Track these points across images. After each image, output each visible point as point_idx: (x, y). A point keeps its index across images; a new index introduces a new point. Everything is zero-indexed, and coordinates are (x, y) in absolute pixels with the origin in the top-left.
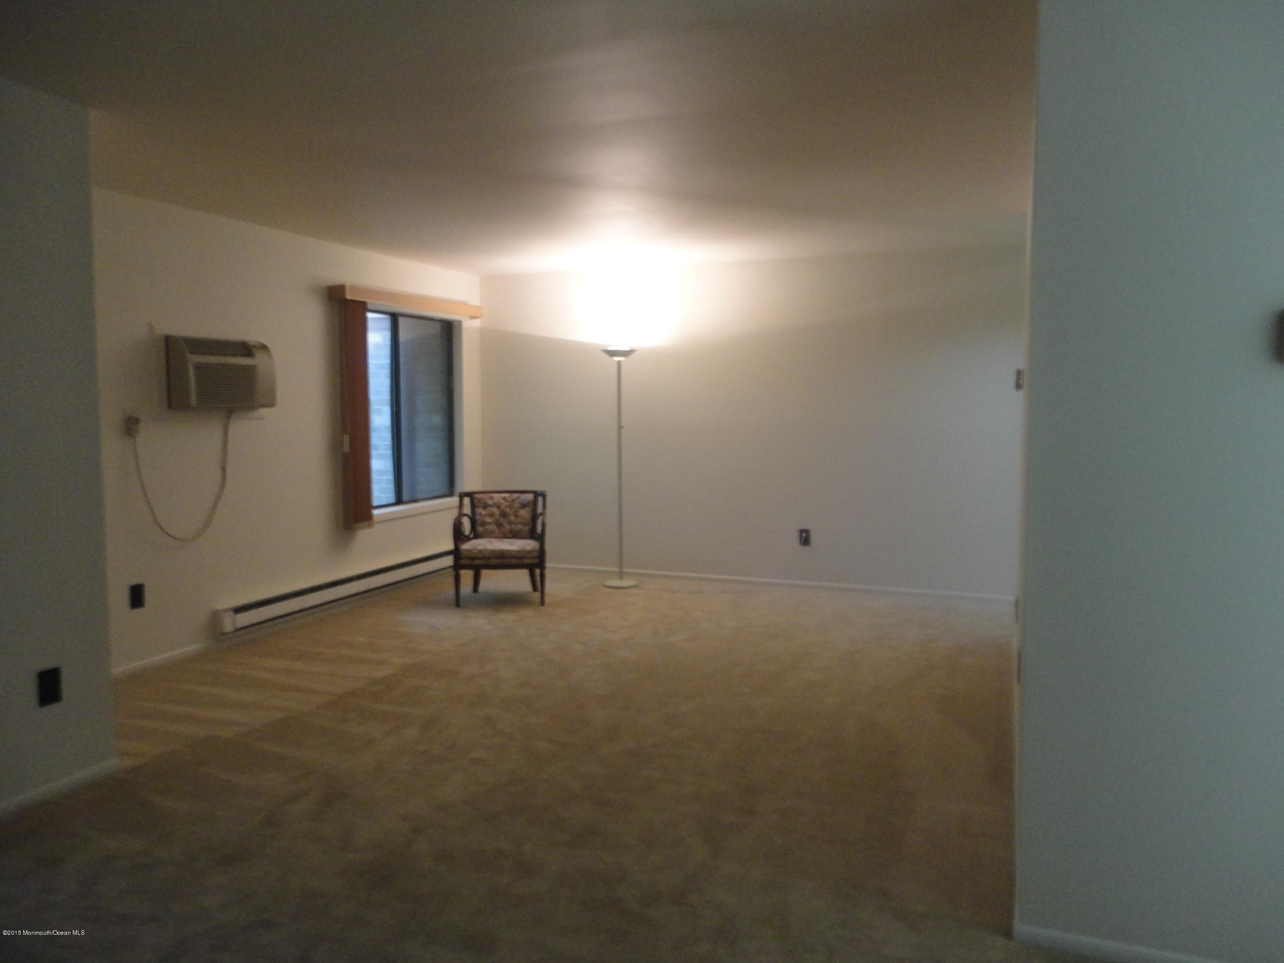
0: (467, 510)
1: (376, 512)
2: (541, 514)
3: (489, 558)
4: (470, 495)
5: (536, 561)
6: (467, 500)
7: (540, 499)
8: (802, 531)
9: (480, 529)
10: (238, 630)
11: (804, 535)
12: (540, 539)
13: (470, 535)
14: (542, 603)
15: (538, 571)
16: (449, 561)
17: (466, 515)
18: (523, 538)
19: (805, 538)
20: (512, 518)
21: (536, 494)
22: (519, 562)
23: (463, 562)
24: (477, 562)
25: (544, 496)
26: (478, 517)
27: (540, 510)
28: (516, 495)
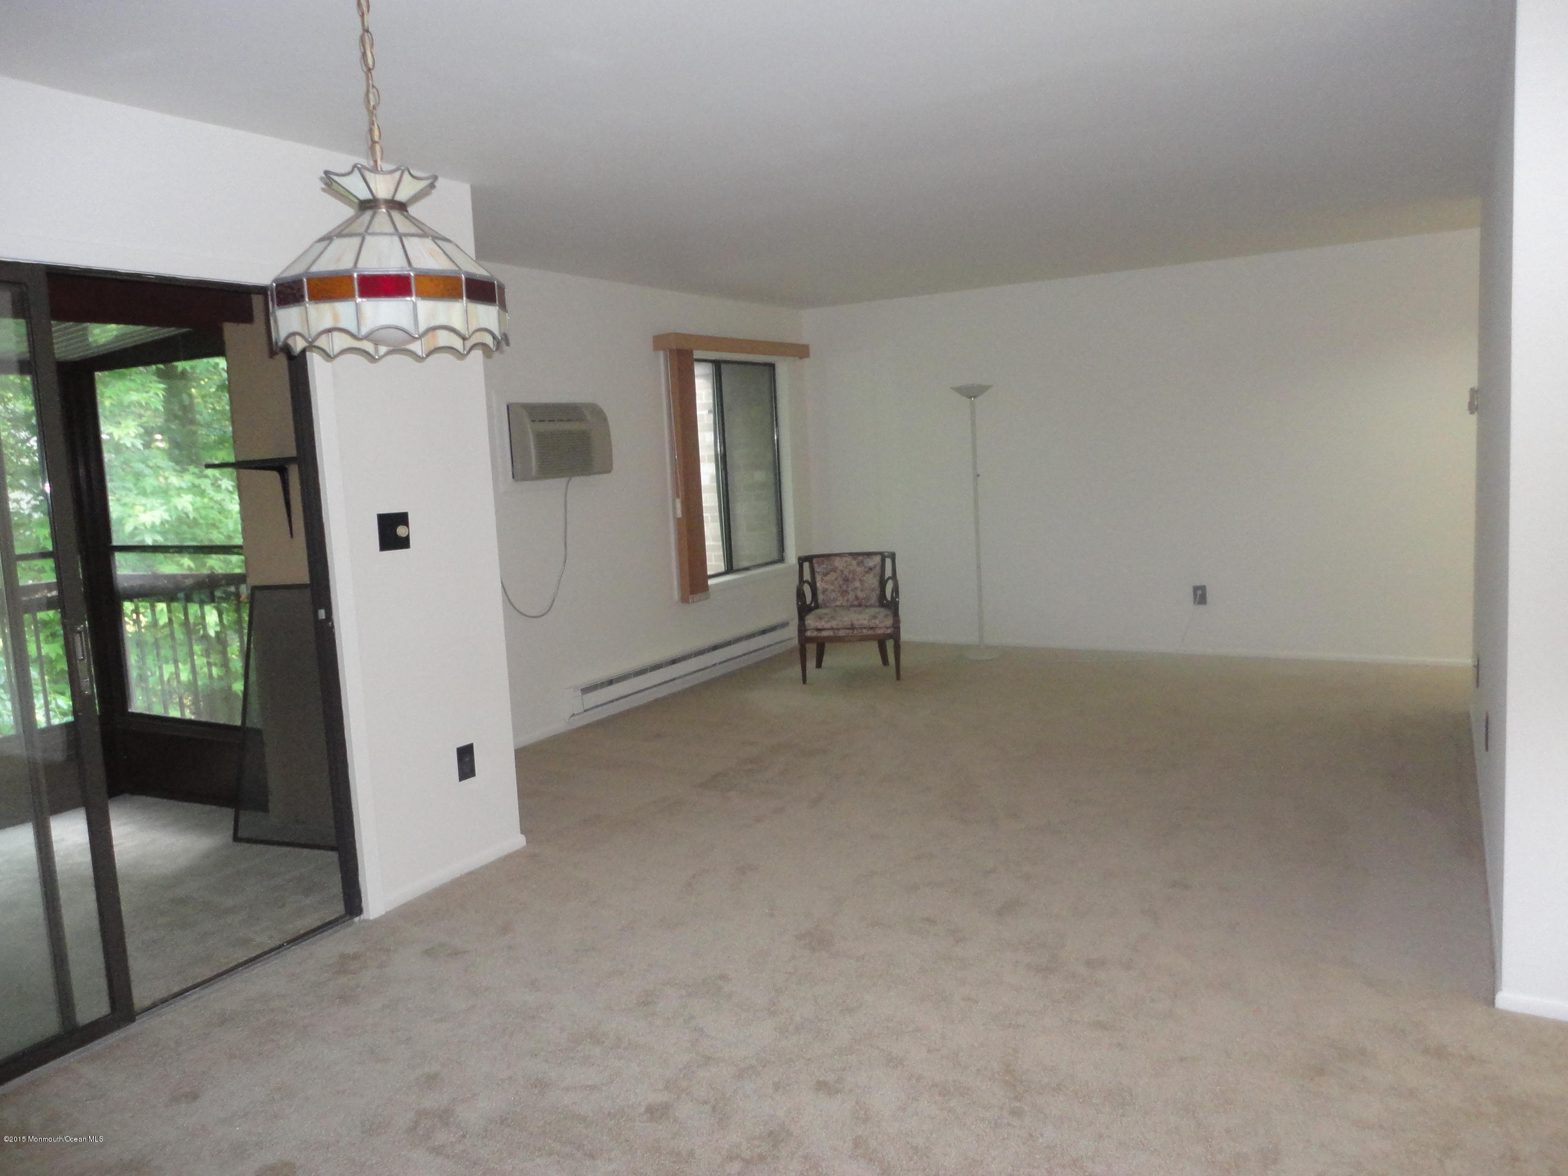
0: (807, 576)
1: (711, 582)
2: (889, 578)
3: (838, 629)
4: (809, 559)
5: (889, 631)
6: (806, 565)
7: (888, 562)
8: (1196, 589)
9: (821, 597)
10: (587, 710)
11: (1199, 592)
12: (892, 606)
13: (811, 604)
14: (898, 677)
15: (890, 644)
16: (791, 632)
17: (807, 582)
18: (871, 606)
19: (1200, 595)
20: (857, 584)
21: (883, 556)
22: (870, 632)
23: (809, 634)
24: (825, 634)
25: (893, 556)
26: (818, 585)
27: (888, 573)
28: (860, 558)
